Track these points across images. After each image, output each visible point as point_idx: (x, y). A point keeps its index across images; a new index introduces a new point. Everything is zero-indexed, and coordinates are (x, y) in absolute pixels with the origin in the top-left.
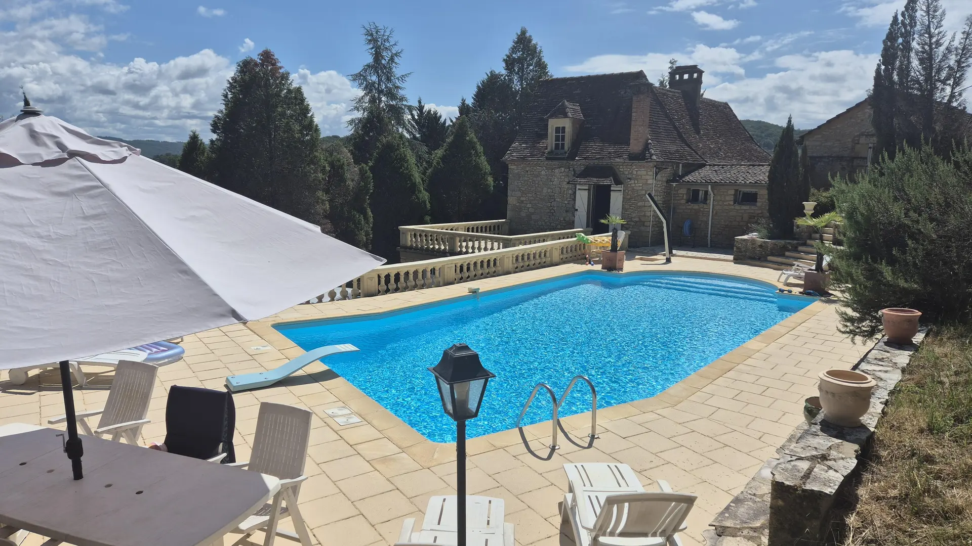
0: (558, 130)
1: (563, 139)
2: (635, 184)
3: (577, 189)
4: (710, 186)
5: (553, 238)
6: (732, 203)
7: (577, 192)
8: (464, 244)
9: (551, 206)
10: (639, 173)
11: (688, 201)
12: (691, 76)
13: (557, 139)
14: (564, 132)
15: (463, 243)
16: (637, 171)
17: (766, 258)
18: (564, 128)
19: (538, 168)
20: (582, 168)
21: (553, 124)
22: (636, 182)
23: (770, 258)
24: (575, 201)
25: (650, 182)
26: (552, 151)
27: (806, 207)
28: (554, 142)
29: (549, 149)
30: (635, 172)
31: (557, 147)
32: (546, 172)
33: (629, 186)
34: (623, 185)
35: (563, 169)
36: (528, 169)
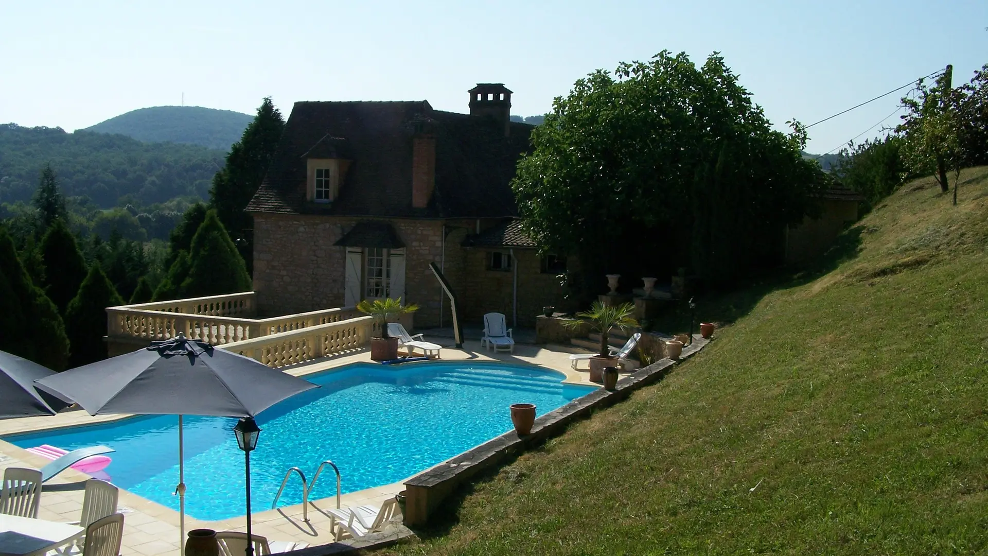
0: (320, 173)
1: (327, 185)
2: (420, 246)
3: (347, 252)
4: (511, 250)
5: (316, 320)
6: (539, 271)
7: (347, 255)
8: (198, 331)
9: (313, 274)
10: (425, 232)
11: (488, 268)
12: (496, 97)
13: (319, 184)
14: (327, 175)
15: (196, 329)
16: (422, 230)
17: (570, 340)
18: (327, 171)
19: (295, 222)
20: (353, 225)
21: (313, 166)
22: (422, 244)
23: (573, 341)
24: (344, 267)
25: (439, 244)
26: (312, 202)
27: (610, 280)
28: (315, 189)
29: (308, 197)
30: (419, 232)
31: (319, 194)
32: (305, 229)
33: (413, 249)
34: (405, 248)
35: (328, 225)
36: (281, 223)
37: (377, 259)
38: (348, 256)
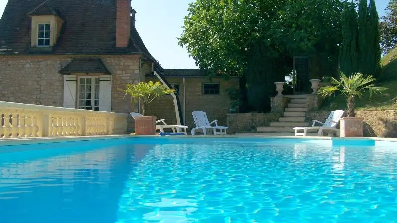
0: (41, 27)
1: (48, 35)
2: (122, 74)
3: (65, 81)
7: (64, 83)
9: (37, 98)
10: (126, 64)
13: (41, 35)
16: (124, 63)
18: (48, 27)
19: (22, 61)
20: (69, 61)
21: (36, 22)
22: (124, 72)
23: (258, 129)
24: (62, 92)
25: (137, 72)
26: (35, 47)
27: (277, 86)
28: (37, 39)
29: (33, 44)
30: (122, 64)
31: (40, 42)
32: (31, 65)
33: (117, 76)
34: (111, 76)
35: (49, 62)
36: (10, 63)
37: (87, 86)
38: (66, 84)
